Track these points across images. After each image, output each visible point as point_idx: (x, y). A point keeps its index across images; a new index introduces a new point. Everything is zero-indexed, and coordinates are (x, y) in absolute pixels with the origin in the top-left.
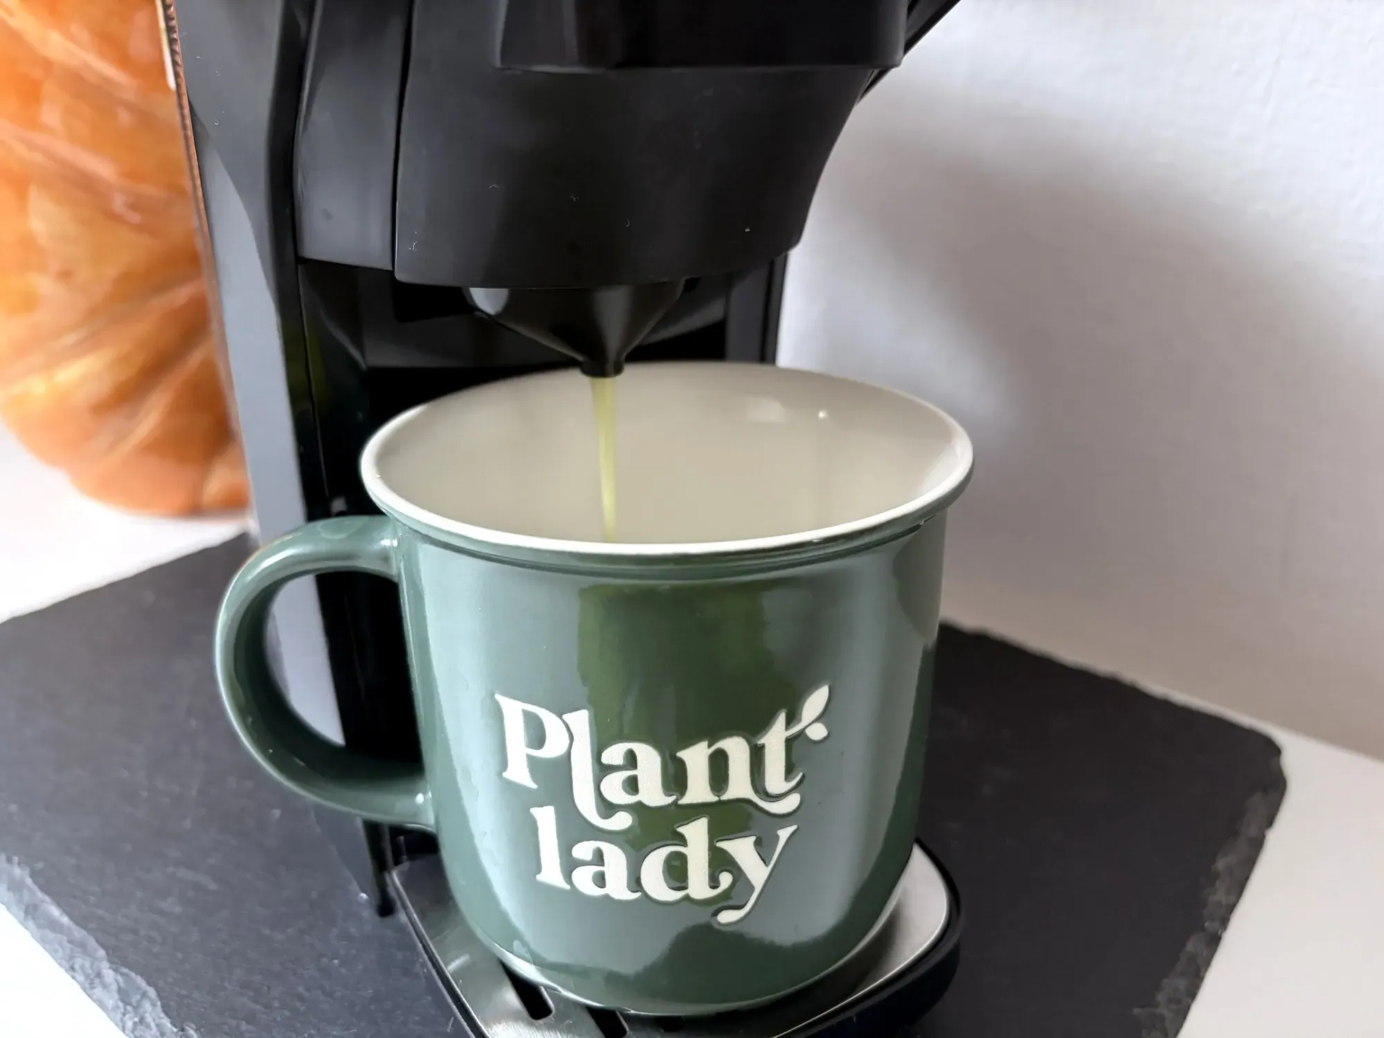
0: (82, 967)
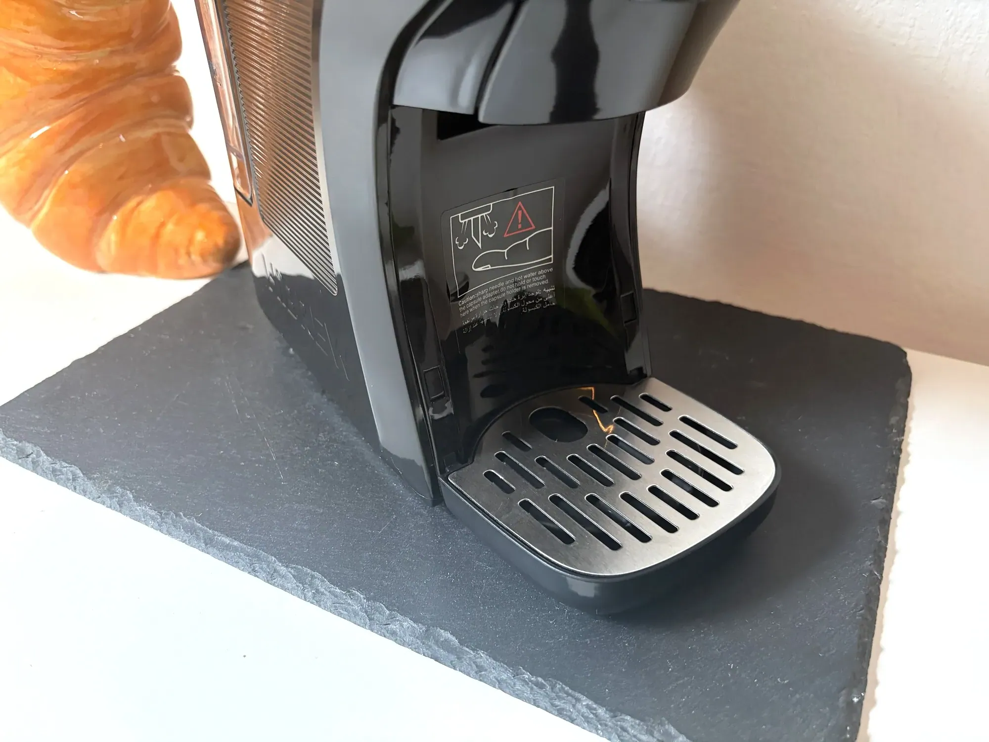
0: (261, 569)
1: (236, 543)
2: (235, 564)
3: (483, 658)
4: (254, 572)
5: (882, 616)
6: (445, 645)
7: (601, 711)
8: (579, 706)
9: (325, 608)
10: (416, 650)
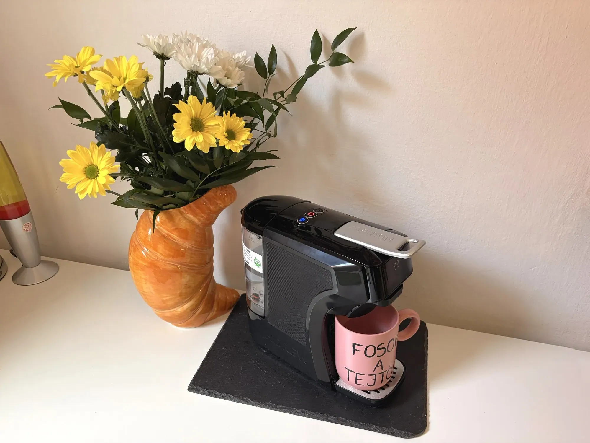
0: (292, 411)
1: (283, 407)
2: (285, 412)
3: (351, 421)
4: (290, 413)
5: (428, 397)
6: (342, 420)
7: (379, 427)
8: (374, 427)
9: (311, 418)
10: (336, 423)
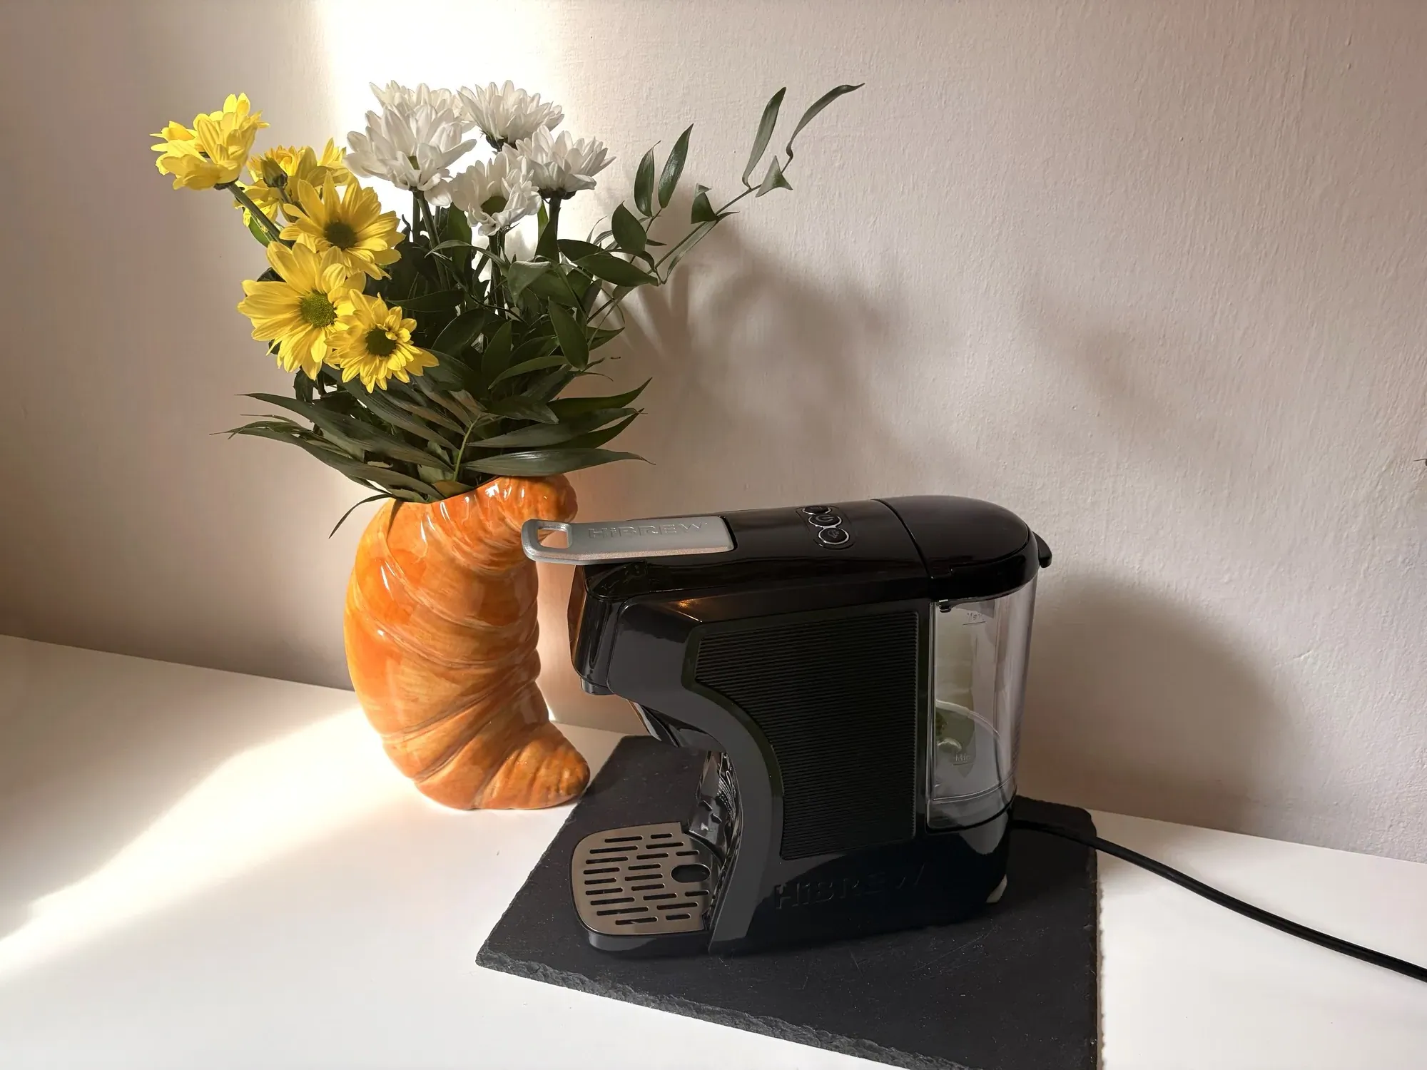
0: (740, 1022)
3: (894, 1051)
